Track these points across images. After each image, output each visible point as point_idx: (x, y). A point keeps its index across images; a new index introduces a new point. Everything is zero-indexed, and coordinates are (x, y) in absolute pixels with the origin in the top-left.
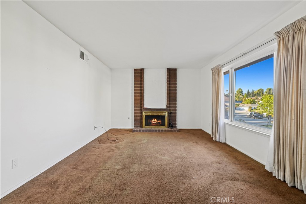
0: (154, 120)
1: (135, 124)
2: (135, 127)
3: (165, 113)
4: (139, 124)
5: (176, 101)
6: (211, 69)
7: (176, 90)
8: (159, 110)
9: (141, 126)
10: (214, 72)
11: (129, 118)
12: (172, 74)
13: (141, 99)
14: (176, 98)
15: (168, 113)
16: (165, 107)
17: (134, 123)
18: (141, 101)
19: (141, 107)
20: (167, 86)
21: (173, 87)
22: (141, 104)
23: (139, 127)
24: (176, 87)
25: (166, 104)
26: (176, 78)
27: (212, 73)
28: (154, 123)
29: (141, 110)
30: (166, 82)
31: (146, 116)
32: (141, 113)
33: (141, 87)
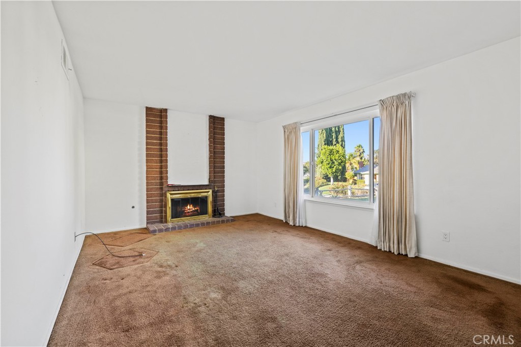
0: (188, 207)
1: (148, 219)
2: (147, 223)
3: (208, 192)
4: (158, 217)
5: (223, 172)
6: (283, 126)
7: (224, 153)
8: (197, 188)
9: (163, 220)
10: (286, 131)
11: (133, 207)
12: (216, 125)
13: (161, 167)
14: (223, 167)
15: (212, 192)
16: (206, 182)
17: (147, 217)
18: (161, 173)
19: (161, 184)
20: (210, 146)
21: (219, 148)
22: (161, 178)
23: (157, 222)
24: (224, 149)
25: (208, 177)
26: (224, 133)
27: (283, 131)
28: (189, 212)
29: (161, 189)
30: (208, 138)
31: (172, 200)
32: (163, 195)
33: (161, 144)
